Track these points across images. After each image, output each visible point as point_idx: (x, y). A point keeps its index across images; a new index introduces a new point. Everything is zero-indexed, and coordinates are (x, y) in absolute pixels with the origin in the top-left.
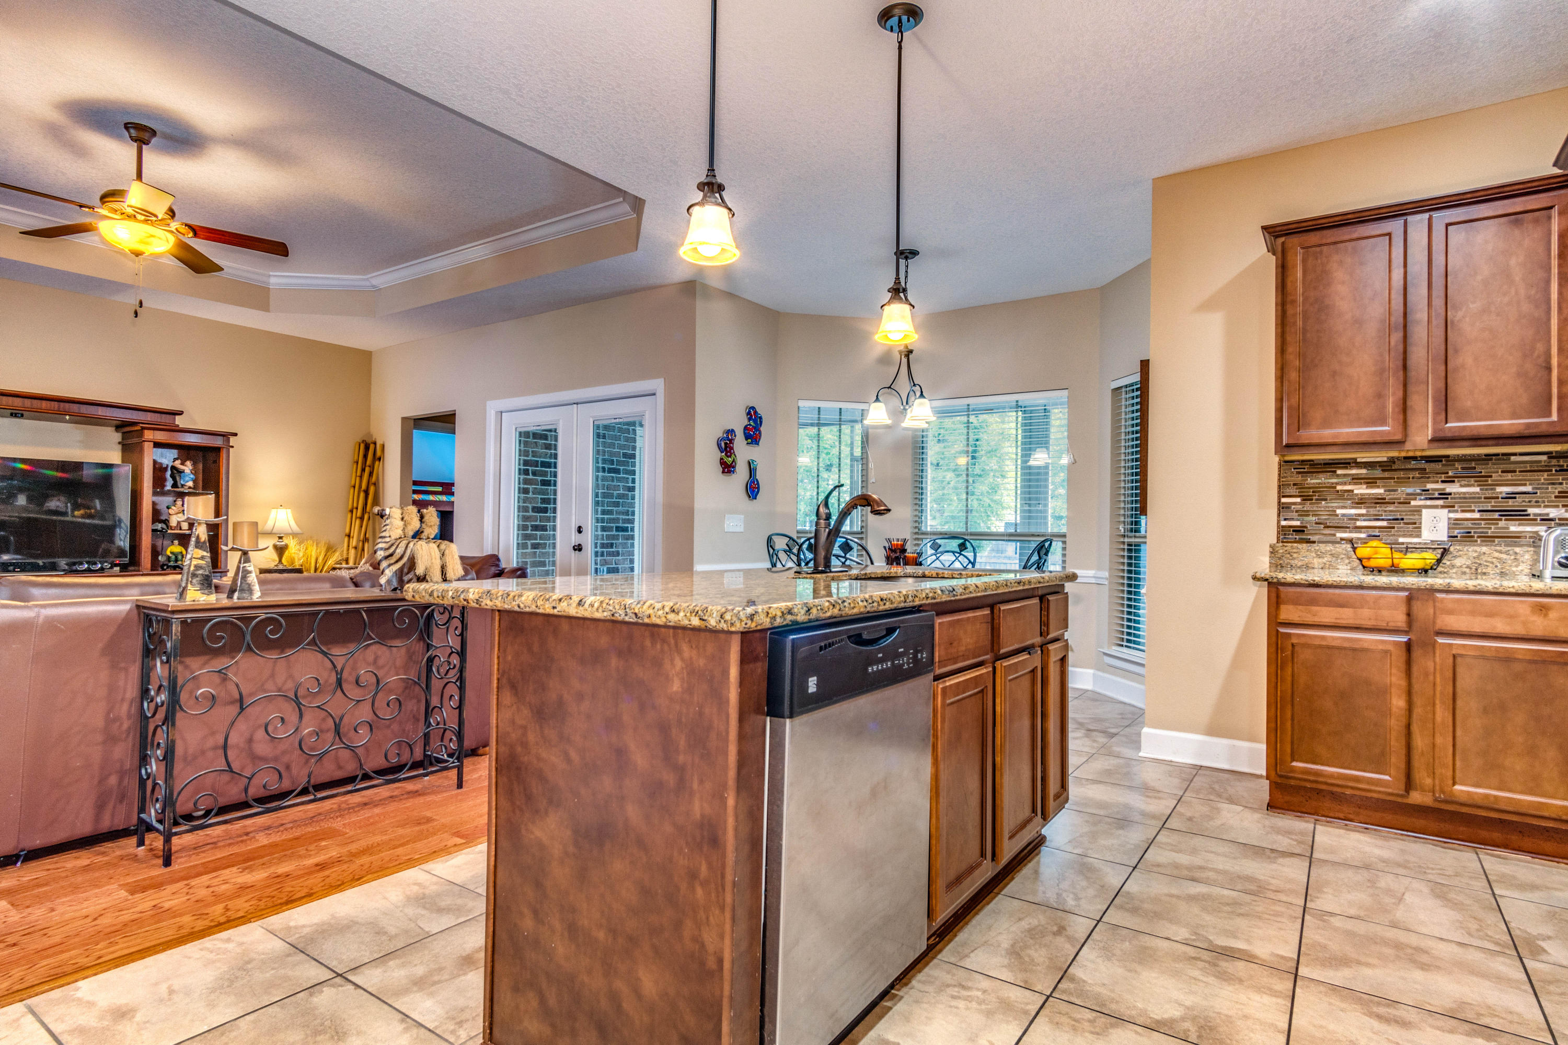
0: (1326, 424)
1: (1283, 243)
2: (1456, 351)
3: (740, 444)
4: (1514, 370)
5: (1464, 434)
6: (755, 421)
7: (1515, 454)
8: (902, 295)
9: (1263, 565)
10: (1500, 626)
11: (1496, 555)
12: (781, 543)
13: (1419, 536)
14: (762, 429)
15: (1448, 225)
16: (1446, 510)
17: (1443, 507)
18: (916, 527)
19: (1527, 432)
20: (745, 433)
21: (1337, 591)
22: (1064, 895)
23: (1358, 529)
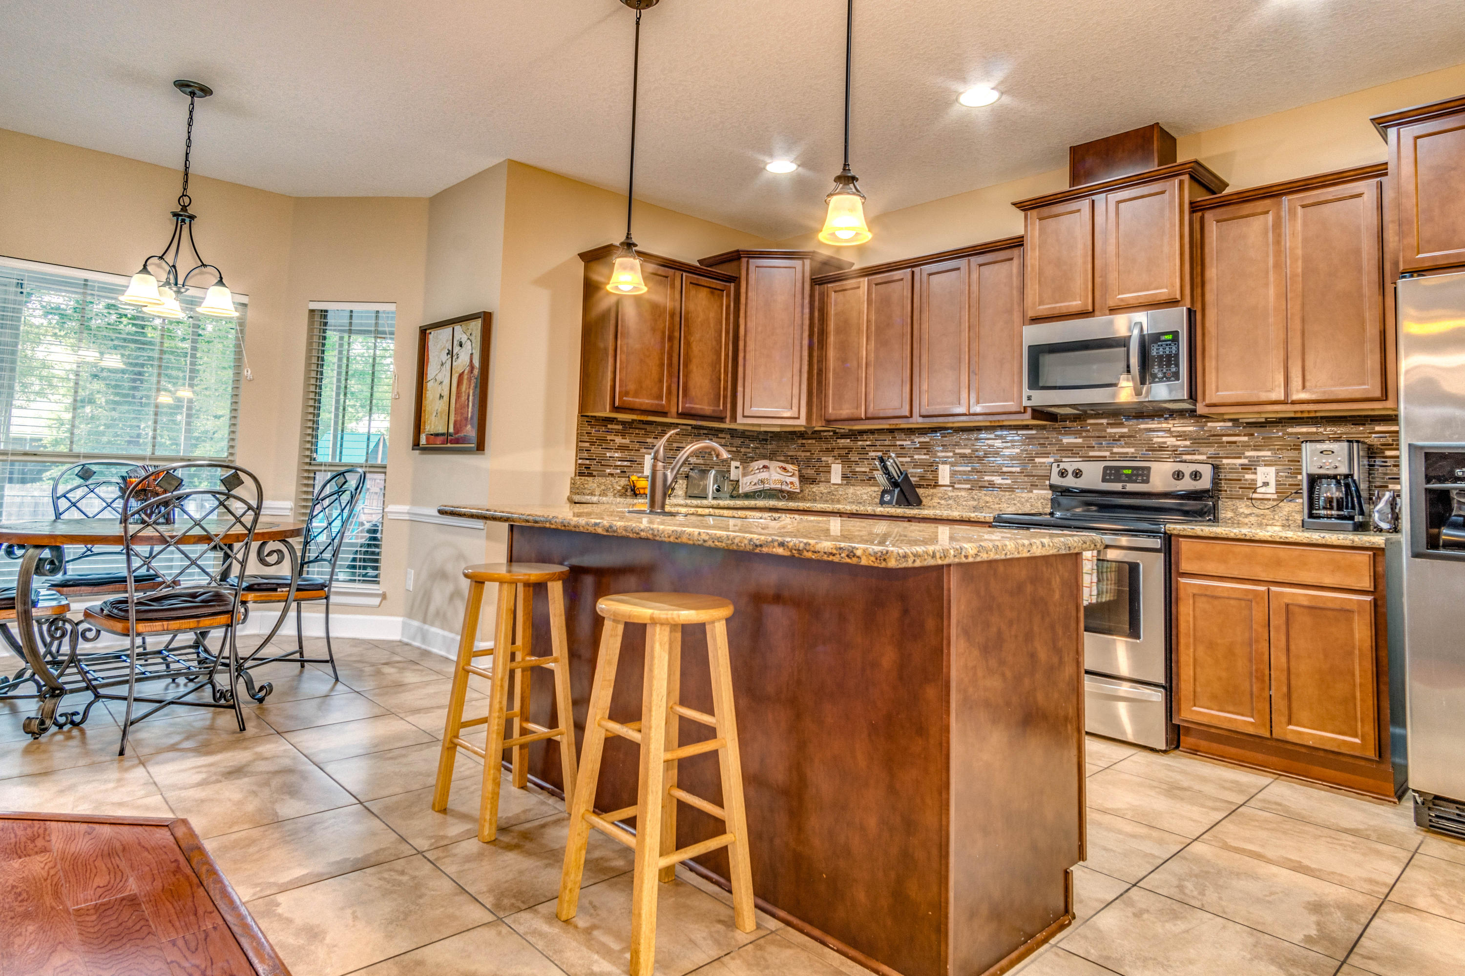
0: (637, 395)
4: (709, 378)
5: (692, 412)
13: (643, 473)
15: (689, 283)
19: (711, 416)
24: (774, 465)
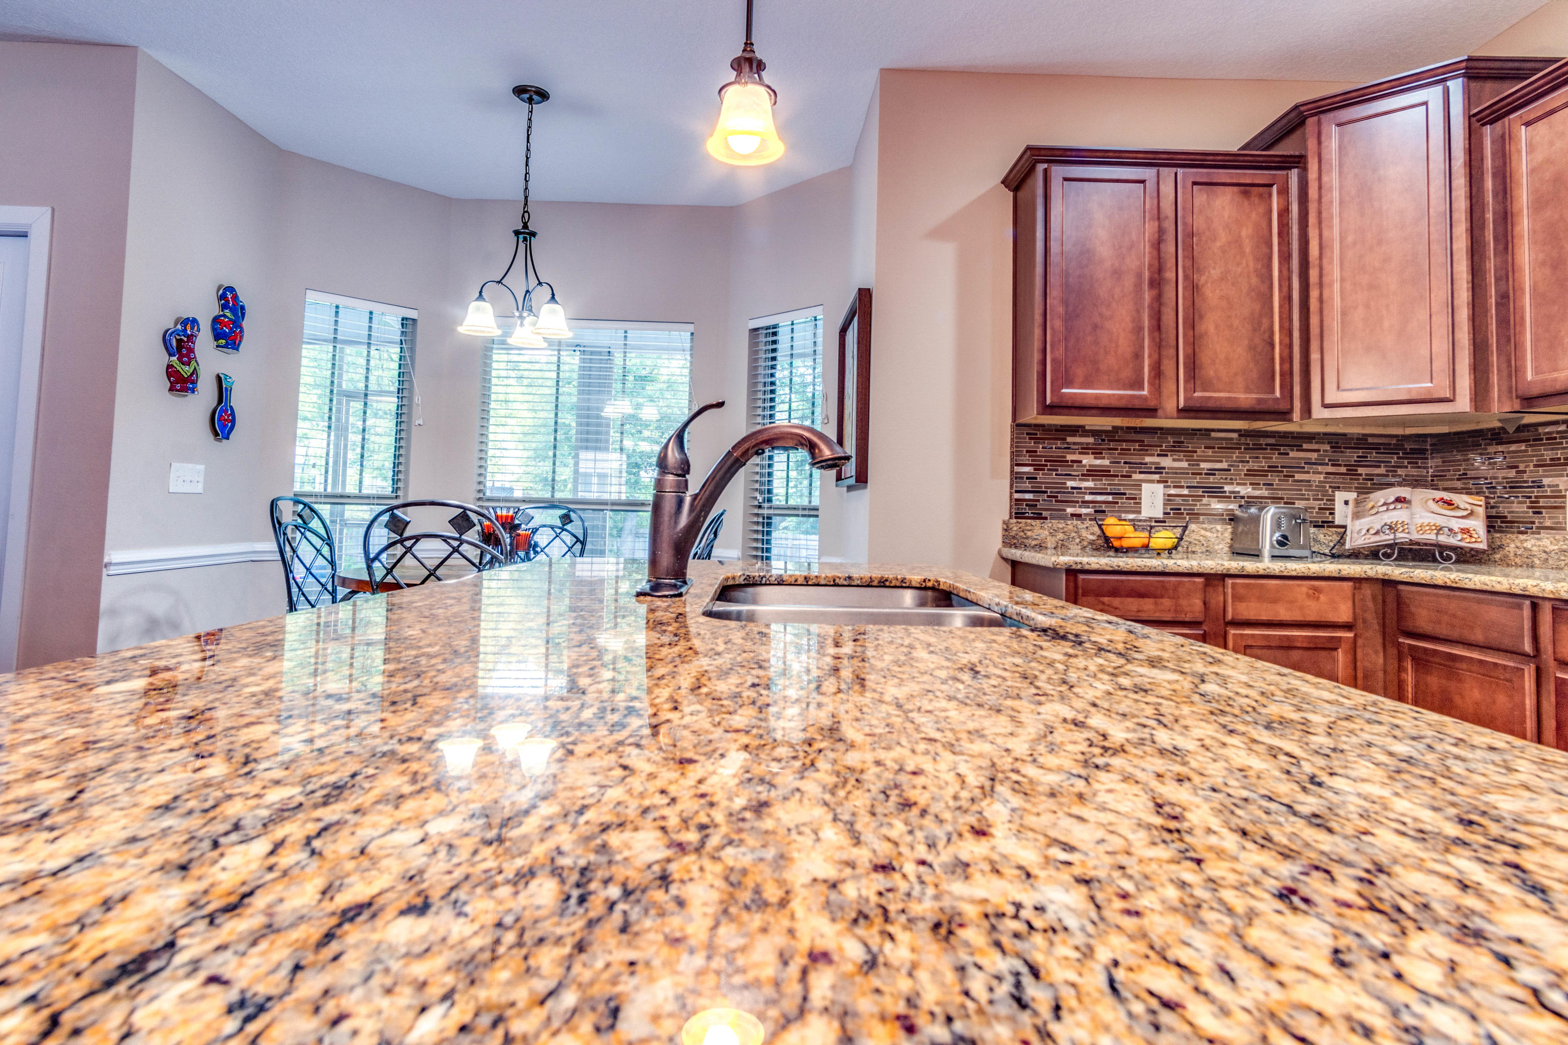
0: (1088, 383)
2: (1201, 317)
3: (204, 343)
4: (1246, 342)
5: (1211, 404)
6: (234, 311)
7: (1213, 430)
10: (1281, 613)
11: (1203, 532)
13: (1140, 512)
15: (1195, 183)
16: (1162, 485)
17: (1159, 482)
19: (1258, 408)
20: (214, 329)
23: (1086, 503)
24: (1419, 496)
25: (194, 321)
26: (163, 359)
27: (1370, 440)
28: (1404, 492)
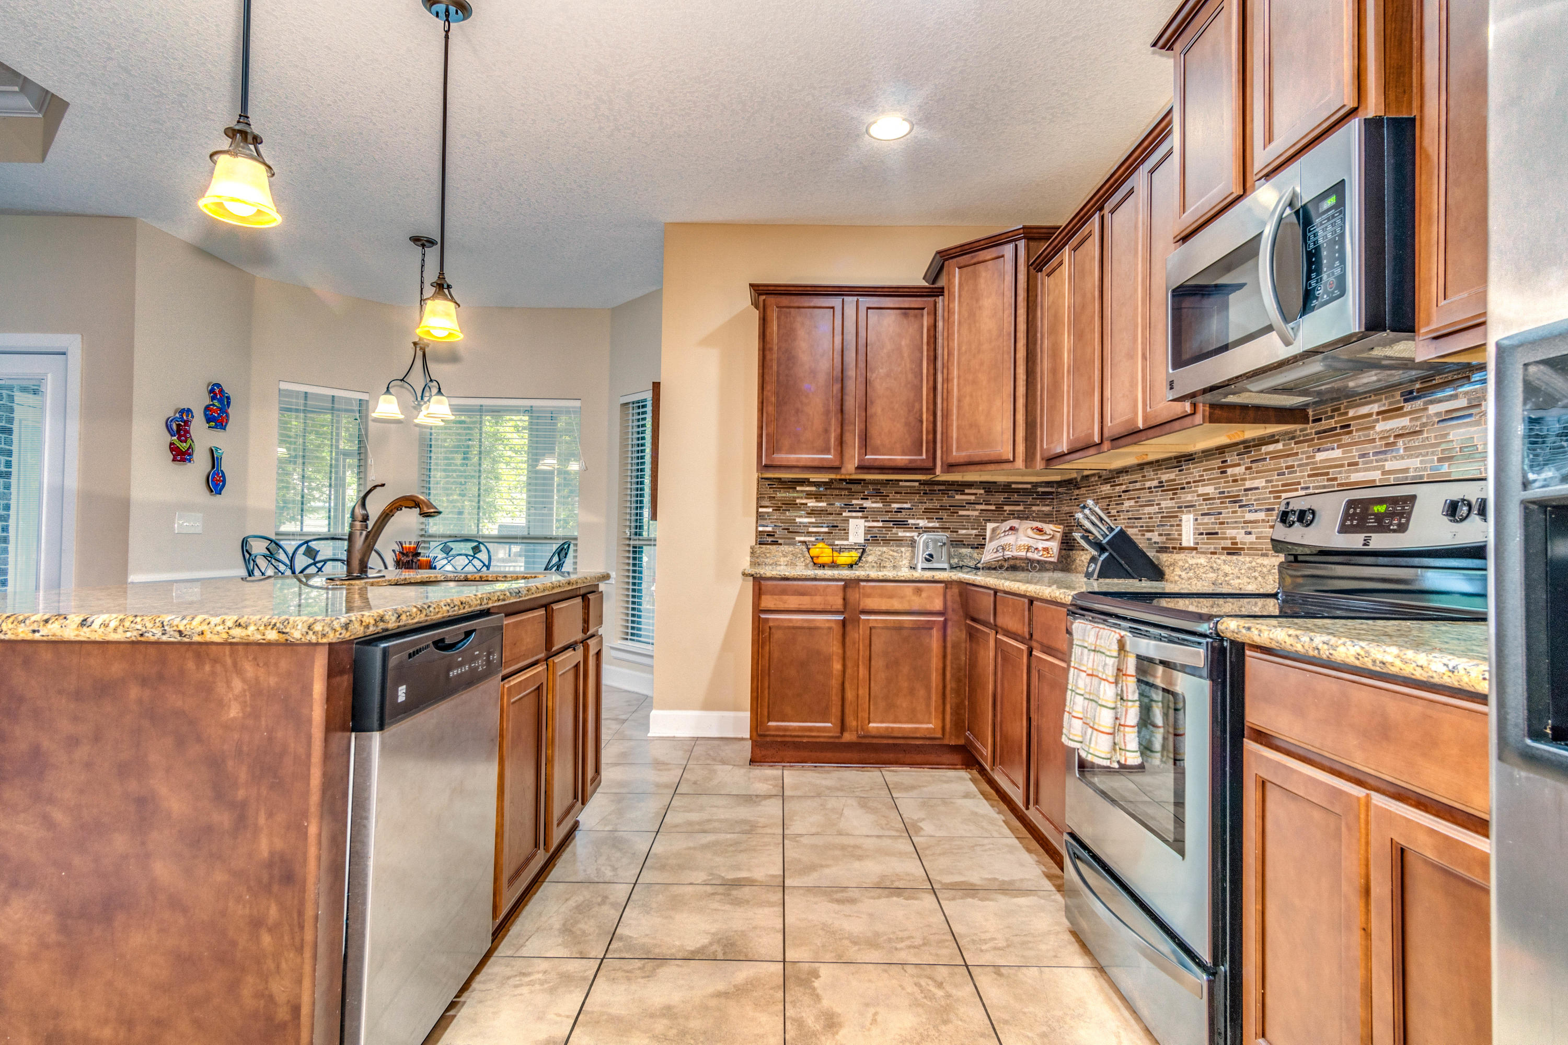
0: (792, 450)
1: (764, 300)
2: (872, 403)
3: (198, 427)
4: (903, 420)
5: (876, 464)
6: (221, 401)
7: (901, 481)
8: (446, 291)
9: (745, 563)
10: (896, 605)
11: (891, 553)
12: (258, 548)
13: (847, 539)
14: (229, 411)
15: (868, 308)
16: (863, 520)
17: (862, 518)
18: (422, 530)
19: (910, 466)
20: (206, 415)
21: (800, 583)
22: (603, 869)
23: (810, 534)
24: (1024, 526)
25: (189, 411)
26: (168, 438)
27: (1013, 486)
28: (1014, 523)
